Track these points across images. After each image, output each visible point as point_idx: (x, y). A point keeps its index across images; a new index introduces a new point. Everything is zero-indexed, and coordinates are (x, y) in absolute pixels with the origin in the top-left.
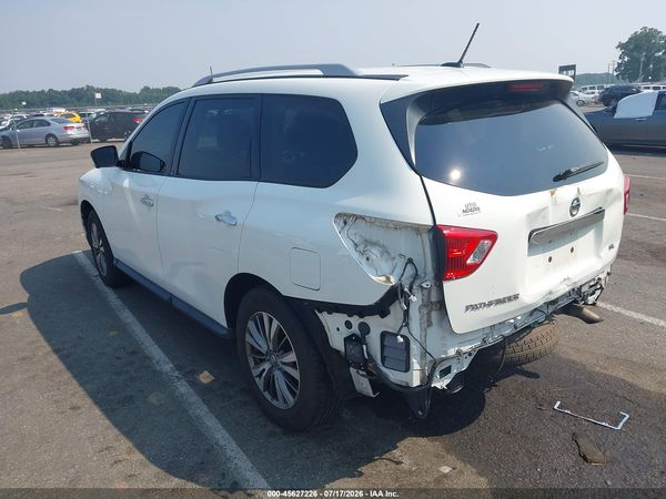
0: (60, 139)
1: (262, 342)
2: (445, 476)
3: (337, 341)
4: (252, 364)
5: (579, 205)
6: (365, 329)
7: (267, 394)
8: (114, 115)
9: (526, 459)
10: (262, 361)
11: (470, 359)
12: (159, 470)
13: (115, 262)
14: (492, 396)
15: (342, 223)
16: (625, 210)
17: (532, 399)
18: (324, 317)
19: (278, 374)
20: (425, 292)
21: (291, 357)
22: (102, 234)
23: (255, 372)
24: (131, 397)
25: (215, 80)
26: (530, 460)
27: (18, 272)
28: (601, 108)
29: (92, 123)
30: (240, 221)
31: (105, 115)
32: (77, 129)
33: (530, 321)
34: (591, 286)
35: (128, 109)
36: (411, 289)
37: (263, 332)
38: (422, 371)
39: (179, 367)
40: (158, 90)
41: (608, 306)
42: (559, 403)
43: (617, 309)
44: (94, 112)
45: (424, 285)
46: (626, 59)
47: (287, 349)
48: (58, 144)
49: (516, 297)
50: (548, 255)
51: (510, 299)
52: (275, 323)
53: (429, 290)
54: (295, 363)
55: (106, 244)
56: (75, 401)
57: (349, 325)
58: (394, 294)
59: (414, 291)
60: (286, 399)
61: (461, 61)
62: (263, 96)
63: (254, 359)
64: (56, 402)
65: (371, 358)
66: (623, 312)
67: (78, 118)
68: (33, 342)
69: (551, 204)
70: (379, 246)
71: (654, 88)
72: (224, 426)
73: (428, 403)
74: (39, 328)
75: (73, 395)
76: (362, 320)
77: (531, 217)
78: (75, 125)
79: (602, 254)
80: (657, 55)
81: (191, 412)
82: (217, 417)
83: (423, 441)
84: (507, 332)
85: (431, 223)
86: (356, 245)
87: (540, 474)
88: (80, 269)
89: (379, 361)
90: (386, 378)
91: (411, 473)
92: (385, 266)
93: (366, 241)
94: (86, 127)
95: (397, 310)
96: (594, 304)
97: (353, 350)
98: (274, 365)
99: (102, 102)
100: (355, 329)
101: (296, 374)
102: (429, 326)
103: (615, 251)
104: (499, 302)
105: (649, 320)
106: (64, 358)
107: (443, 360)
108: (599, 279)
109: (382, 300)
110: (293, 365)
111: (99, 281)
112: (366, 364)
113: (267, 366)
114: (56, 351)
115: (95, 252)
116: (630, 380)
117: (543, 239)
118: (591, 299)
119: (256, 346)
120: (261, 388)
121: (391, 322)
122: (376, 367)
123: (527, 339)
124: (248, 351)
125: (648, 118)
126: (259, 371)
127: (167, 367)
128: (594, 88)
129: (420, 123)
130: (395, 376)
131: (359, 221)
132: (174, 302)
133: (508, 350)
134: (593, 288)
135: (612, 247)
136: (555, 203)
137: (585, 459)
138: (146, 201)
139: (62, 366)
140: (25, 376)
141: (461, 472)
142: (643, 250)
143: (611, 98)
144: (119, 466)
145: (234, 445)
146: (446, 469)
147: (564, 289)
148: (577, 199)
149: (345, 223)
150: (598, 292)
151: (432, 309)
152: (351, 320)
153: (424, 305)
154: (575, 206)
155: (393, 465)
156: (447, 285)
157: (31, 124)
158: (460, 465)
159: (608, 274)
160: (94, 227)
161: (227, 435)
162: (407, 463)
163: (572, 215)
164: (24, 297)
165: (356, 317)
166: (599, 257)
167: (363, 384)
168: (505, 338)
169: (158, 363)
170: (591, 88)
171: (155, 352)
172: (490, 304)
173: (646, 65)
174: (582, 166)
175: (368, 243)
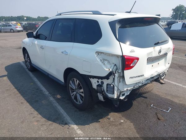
0: (14, 30)
1: (74, 86)
2: (122, 123)
3: (95, 86)
4: (71, 92)
5: (161, 52)
6: (102, 83)
7: (75, 100)
8: (30, 24)
9: (143, 119)
10: (74, 91)
11: (130, 92)
12: (46, 119)
13: (32, 64)
14: (135, 103)
15: (97, 54)
16: (173, 54)
17: (145, 104)
18: (92, 80)
19: (78, 95)
20: (119, 73)
21: (82, 90)
22: (28, 57)
23: (72, 94)
24: (37, 101)
25: (62, 14)
26: (144, 119)
27: (4, 66)
28: (167, 27)
29: (24, 26)
30: (69, 53)
31: (27, 24)
32: (19, 28)
33: (146, 83)
34: (163, 74)
35: (34, 23)
36: (115, 72)
37: (74, 84)
38: (117, 94)
39: (50, 93)
40: (42, 18)
41: (167, 80)
42: (152, 105)
43: (169, 81)
44: (24, 23)
45: (119, 71)
46: (174, 13)
47: (81, 88)
48: (14, 32)
49: (143, 75)
50: (152, 64)
51: (141, 76)
52: (78, 81)
53: (120, 73)
54: (83, 92)
55: (30, 59)
56: (22, 101)
57: (98, 82)
58: (111, 74)
59: (116, 73)
60: (80, 101)
61: (130, 11)
62: (76, 19)
63: (72, 91)
64: (17, 101)
65: (104, 91)
66: (171, 82)
67: (19, 24)
68: (10, 86)
69: (154, 51)
70: (107, 61)
71: (182, 22)
72: (63, 109)
73: (118, 103)
74: (11, 82)
75: (22, 100)
76: (102, 80)
77: (148, 54)
78: (19, 26)
79: (166, 65)
80: (183, 12)
81: (54, 105)
82: (61, 106)
83: (116, 114)
84: (140, 85)
85: (122, 55)
86: (101, 60)
87: (147, 123)
88: (22, 66)
89: (106, 91)
90: (108, 96)
91: (113, 122)
92: (109, 66)
93: (104, 59)
94: (22, 27)
95: (111, 78)
96: (163, 79)
97: (99, 88)
98: (77, 93)
99: (26, 20)
100: (100, 83)
101: (83, 95)
102: (120, 82)
103: (169, 65)
104: (138, 76)
105: (177, 84)
106: (18, 90)
107: (123, 91)
108: (165, 72)
109: (107, 75)
110: (82, 92)
111: (27, 70)
112: (102, 92)
113: (75, 93)
114: (16, 88)
115: (26, 62)
116: (172, 100)
117: (151, 60)
118: (162, 78)
119: (72, 87)
120: (73, 99)
121: (110, 81)
122: (105, 93)
123: (145, 87)
124: (70, 89)
125: (180, 30)
126: (73, 94)
127: (47, 93)
128: (165, 21)
129: (119, 28)
130: (110, 95)
131: (102, 54)
132: (49, 75)
133: (140, 90)
134: (163, 75)
135: (169, 63)
136: (155, 51)
137: (159, 119)
138: (42, 47)
139: (17, 92)
140: (8, 95)
141: (126, 122)
142: (177, 66)
143: (169, 24)
144: (35, 118)
145: (66, 114)
146: (122, 121)
147: (156, 74)
148: (160, 50)
149: (98, 54)
150: (164, 76)
151: (121, 78)
152: (99, 80)
153: (119, 77)
154: (160, 52)
155: (108, 120)
156: (125, 72)
157: (6, 26)
158: (126, 120)
159: (167, 71)
160: (26, 55)
161: (64, 111)
162: (112, 119)
163: (159, 54)
164: (6, 73)
165: (100, 80)
166: (165, 66)
167: (101, 98)
168: (139, 86)
169: (44, 92)
170: (164, 21)
171: (44, 89)
172: (136, 77)
173: (180, 15)
174: (162, 41)
175: (104, 60)
